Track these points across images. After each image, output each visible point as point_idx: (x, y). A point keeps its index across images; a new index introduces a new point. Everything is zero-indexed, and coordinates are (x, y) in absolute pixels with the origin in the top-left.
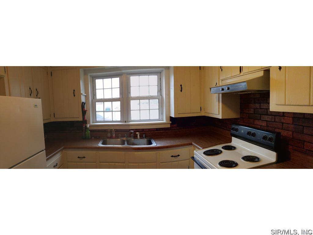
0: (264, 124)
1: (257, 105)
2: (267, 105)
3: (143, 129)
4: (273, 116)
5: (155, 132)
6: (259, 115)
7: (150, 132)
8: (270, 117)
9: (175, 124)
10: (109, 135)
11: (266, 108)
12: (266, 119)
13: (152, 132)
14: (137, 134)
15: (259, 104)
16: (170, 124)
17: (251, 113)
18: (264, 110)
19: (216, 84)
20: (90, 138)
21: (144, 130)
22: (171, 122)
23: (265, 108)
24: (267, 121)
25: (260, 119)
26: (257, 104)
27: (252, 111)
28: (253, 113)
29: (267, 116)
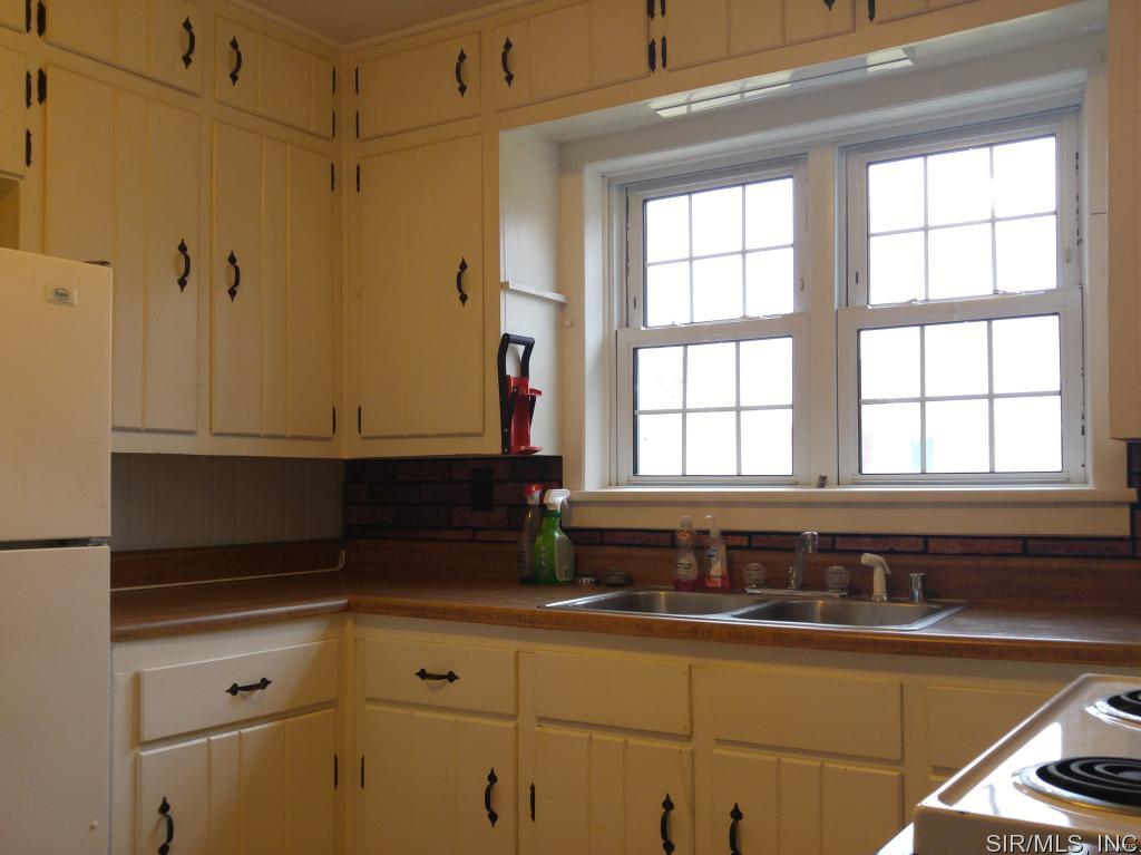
3: (926, 538)
5: (1014, 562)
10: (686, 564)
16: (1131, 506)
20: (560, 577)
21: (932, 545)
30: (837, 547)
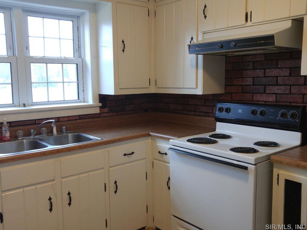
0: (272, 99)
1: (260, 72)
2: (277, 71)
4: (287, 86)
5: (79, 121)
6: (263, 87)
7: (70, 122)
8: (283, 87)
9: (106, 108)
11: (275, 75)
12: (276, 91)
13: (74, 122)
14: (52, 128)
15: (263, 71)
16: (100, 107)
17: (248, 84)
18: (271, 78)
19: (192, 39)
21: (60, 119)
22: (100, 105)
23: (273, 75)
24: (276, 94)
25: (265, 93)
26: (258, 70)
27: (249, 81)
28: (251, 84)
29: (277, 87)
30: (37, 123)
